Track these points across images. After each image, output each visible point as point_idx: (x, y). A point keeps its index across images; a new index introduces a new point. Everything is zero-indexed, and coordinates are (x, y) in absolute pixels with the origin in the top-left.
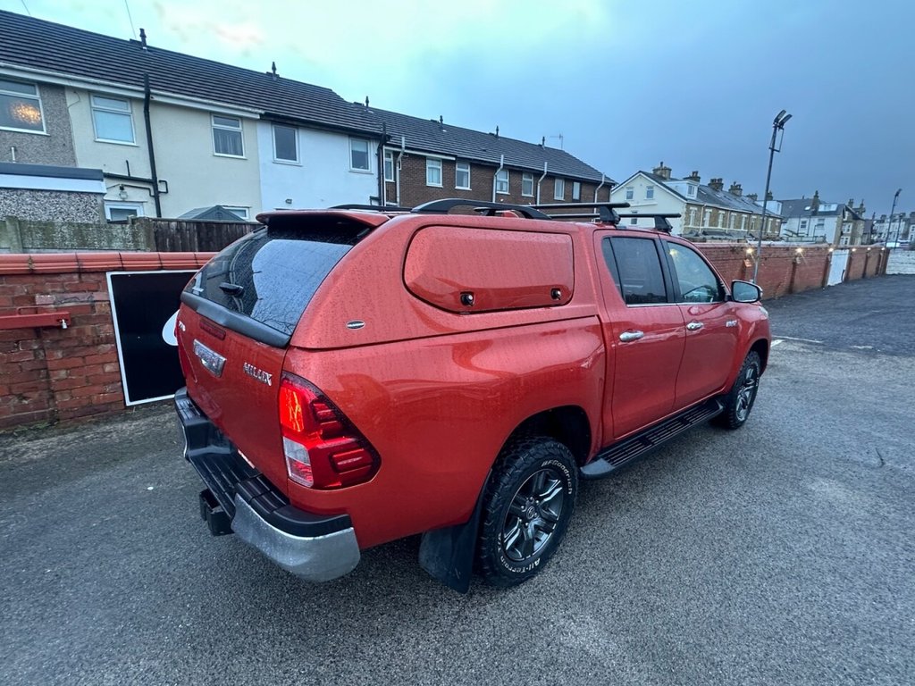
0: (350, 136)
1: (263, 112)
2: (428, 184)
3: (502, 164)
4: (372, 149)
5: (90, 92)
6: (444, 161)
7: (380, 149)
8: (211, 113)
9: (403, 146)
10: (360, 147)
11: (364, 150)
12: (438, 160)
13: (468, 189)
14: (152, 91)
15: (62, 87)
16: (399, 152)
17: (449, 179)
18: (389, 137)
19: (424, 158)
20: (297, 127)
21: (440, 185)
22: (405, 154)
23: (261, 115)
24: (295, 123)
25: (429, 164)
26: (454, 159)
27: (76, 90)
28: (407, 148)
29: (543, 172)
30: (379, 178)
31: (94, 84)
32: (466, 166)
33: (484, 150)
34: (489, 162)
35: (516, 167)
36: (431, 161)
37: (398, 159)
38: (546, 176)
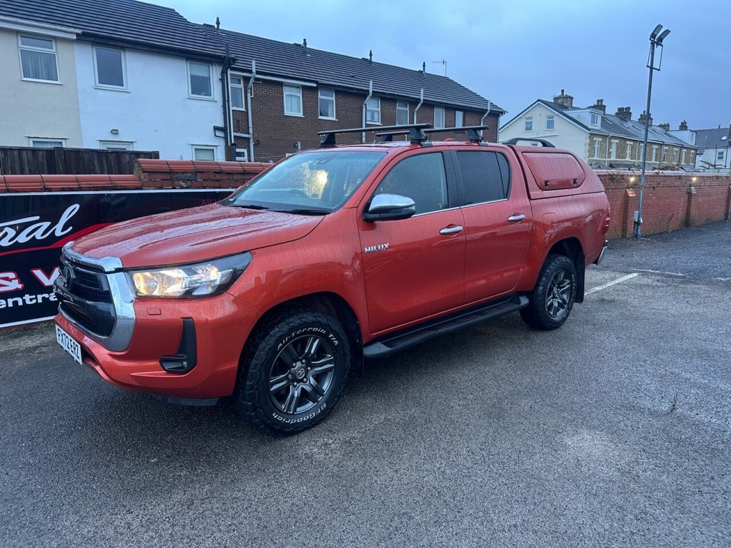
0: (188, 59)
1: (80, 31)
2: (287, 113)
3: (371, 91)
4: (215, 73)
6: (304, 88)
7: (224, 73)
8: (17, 32)
9: (254, 71)
10: (200, 70)
11: (205, 75)
12: (297, 87)
13: (334, 119)
16: (250, 78)
17: (311, 107)
18: (234, 60)
19: (281, 84)
20: (123, 48)
21: (301, 115)
22: (256, 80)
23: (77, 34)
24: (120, 44)
25: (286, 91)
26: (315, 85)
28: (258, 73)
29: (420, 99)
30: (224, 106)
32: (330, 93)
33: (353, 77)
34: (356, 89)
35: (389, 94)
36: (289, 88)
37: (249, 85)
38: (423, 105)
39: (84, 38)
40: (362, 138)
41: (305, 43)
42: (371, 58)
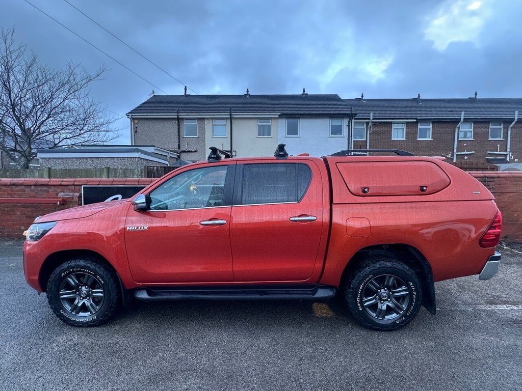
0: (330, 118)
1: (280, 114)
2: (394, 139)
3: (462, 119)
4: (345, 122)
5: (213, 118)
6: (407, 123)
7: (349, 122)
8: (258, 118)
9: (371, 118)
10: (336, 122)
11: (339, 124)
12: (403, 123)
13: (430, 139)
14: (232, 113)
15: (204, 118)
16: (369, 122)
17: (412, 134)
18: (356, 114)
19: (391, 123)
20: (299, 118)
21: (404, 139)
22: (373, 122)
23: (279, 115)
24: (297, 116)
25: (394, 127)
26: (415, 120)
27: (208, 119)
28: (373, 119)
29: (514, 119)
30: (349, 139)
31: (213, 115)
32: (428, 124)
33: (450, 111)
34: (449, 119)
35: (481, 119)
36: (397, 124)
37: (369, 126)
38: (517, 122)
39: (281, 116)
40: (453, 150)
41: (419, 96)
42: (476, 96)
